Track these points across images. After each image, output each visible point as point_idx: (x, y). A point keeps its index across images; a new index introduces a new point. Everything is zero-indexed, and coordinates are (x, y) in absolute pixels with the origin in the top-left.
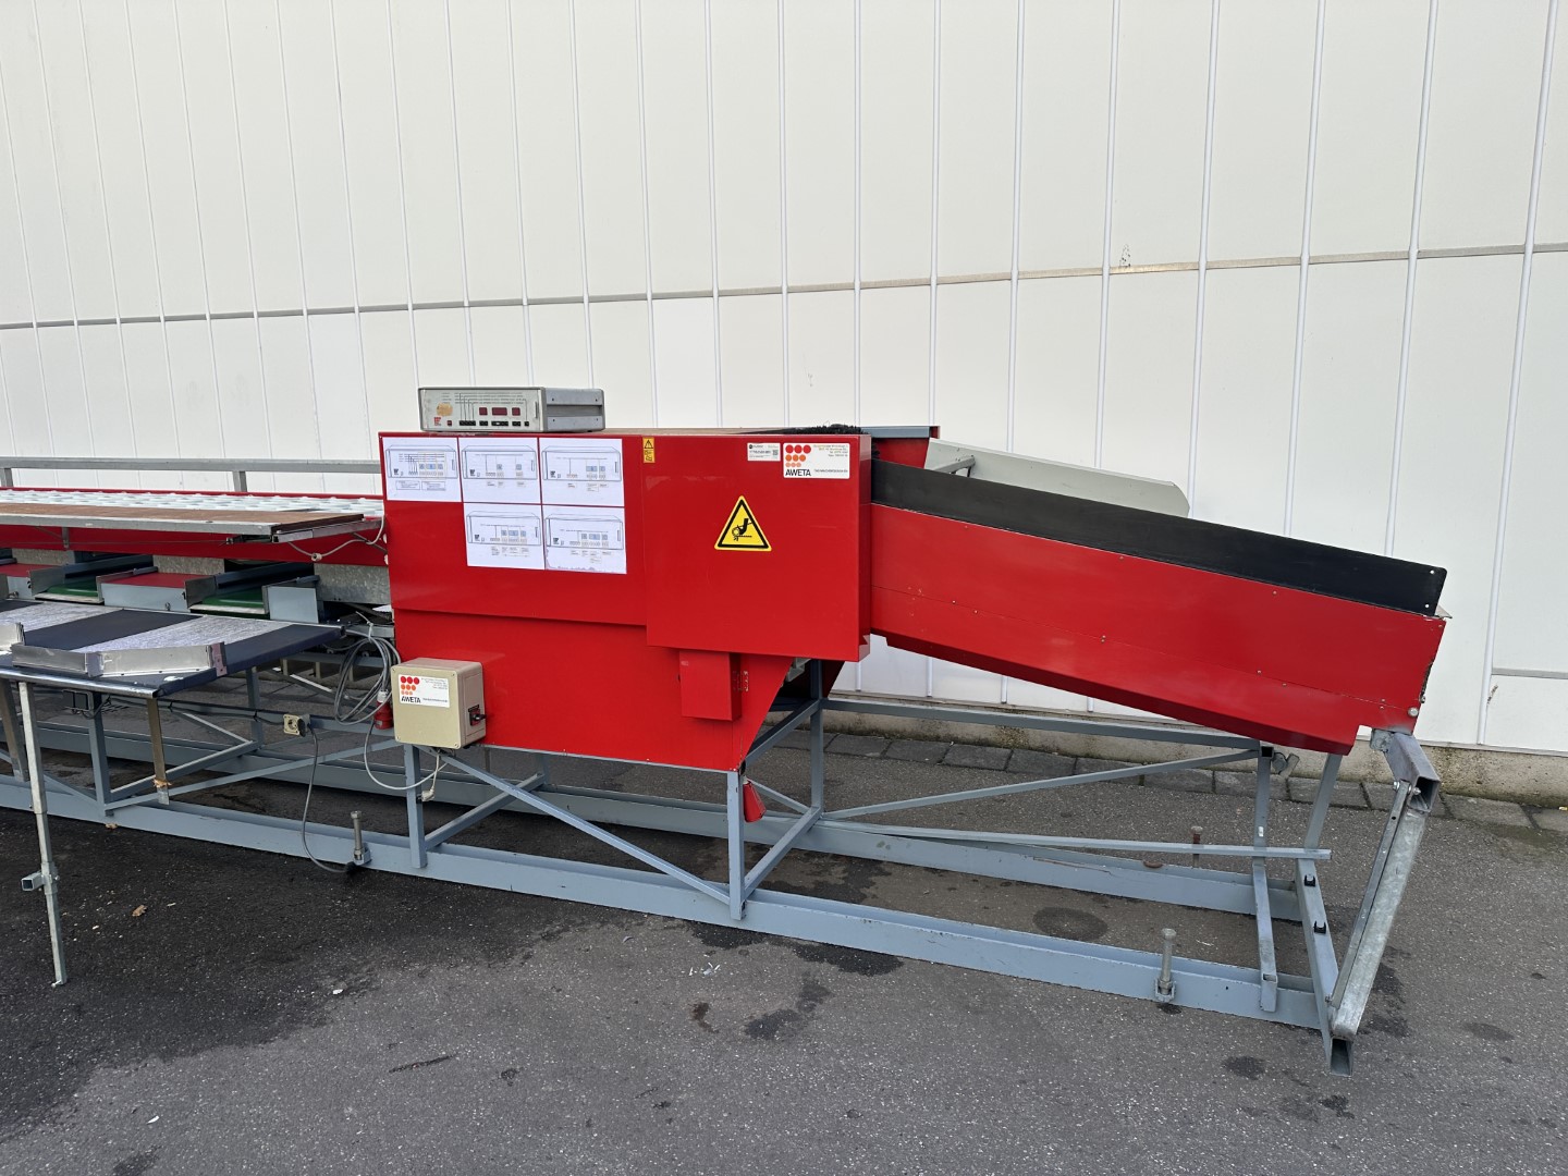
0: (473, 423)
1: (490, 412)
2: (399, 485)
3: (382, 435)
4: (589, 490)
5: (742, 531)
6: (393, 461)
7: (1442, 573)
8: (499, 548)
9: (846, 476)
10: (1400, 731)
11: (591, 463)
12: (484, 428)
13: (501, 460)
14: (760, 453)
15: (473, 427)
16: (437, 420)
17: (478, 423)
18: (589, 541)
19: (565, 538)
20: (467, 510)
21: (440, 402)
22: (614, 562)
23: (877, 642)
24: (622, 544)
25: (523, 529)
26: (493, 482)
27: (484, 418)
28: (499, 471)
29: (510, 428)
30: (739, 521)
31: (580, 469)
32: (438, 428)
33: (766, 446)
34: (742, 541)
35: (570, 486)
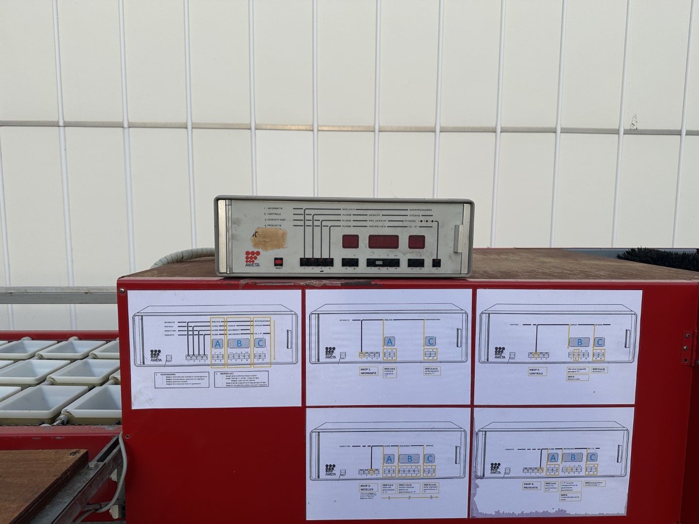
0: (329, 262)
1: (364, 242)
2: (161, 381)
4: (570, 378)
8: (377, 486)
11: (578, 332)
12: (350, 271)
13: (392, 328)
15: (327, 270)
16: (251, 257)
17: (338, 262)
18: (560, 464)
19: (513, 463)
20: (313, 419)
21: (261, 224)
22: (605, 497)
24: (623, 468)
25: (428, 451)
26: (373, 368)
27: (350, 254)
28: (389, 349)
29: (404, 270)
31: (555, 342)
32: (252, 271)
35: (533, 372)
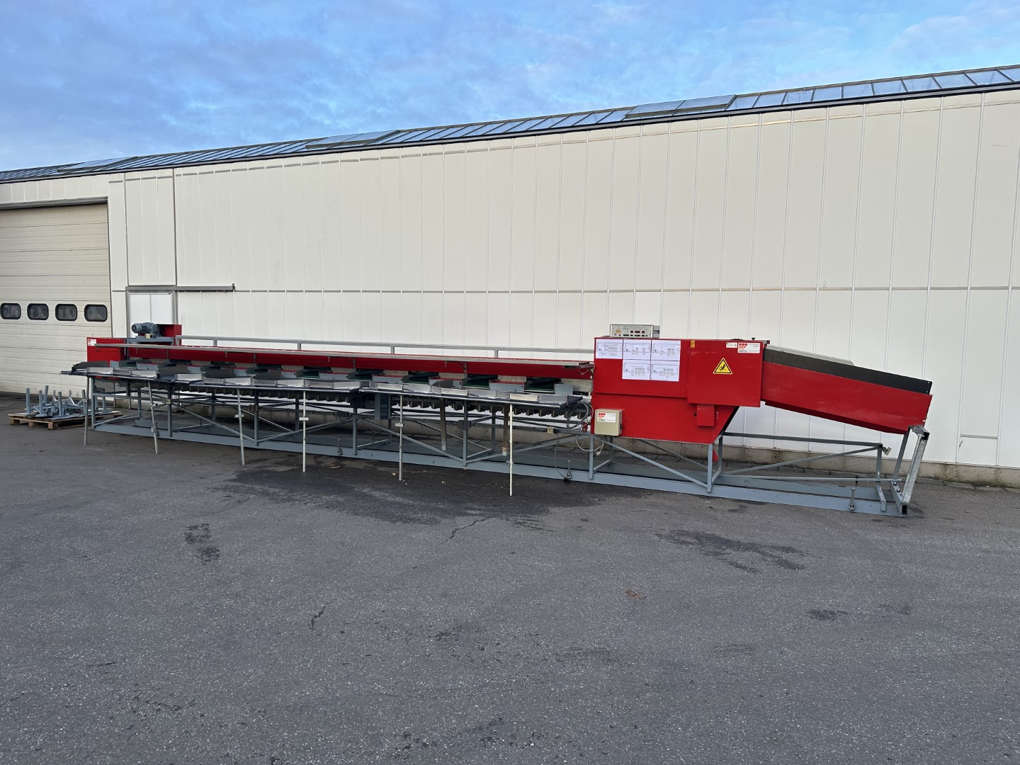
1: (634, 332)
2: (600, 354)
3: (595, 338)
4: (668, 356)
5: (723, 368)
6: (599, 346)
7: (931, 383)
8: (634, 374)
9: (759, 352)
10: (921, 427)
11: (669, 348)
12: (632, 337)
13: (637, 346)
14: (730, 346)
15: (628, 336)
16: (616, 334)
17: (630, 335)
18: (666, 371)
19: (658, 370)
20: (624, 362)
21: (617, 329)
22: (676, 378)
23: (763, 403)
24: (678, 373)
25: (643, 368)
26: (634, 353)
27: (632, 334)
28: (637, 349)
29: (641, 337)
30: (722, 365)
31: (665, 349)
32: (616, 336)
33: (732, 343)
34: (722, 371)
35: (661, 354)
